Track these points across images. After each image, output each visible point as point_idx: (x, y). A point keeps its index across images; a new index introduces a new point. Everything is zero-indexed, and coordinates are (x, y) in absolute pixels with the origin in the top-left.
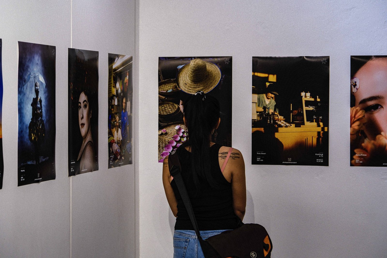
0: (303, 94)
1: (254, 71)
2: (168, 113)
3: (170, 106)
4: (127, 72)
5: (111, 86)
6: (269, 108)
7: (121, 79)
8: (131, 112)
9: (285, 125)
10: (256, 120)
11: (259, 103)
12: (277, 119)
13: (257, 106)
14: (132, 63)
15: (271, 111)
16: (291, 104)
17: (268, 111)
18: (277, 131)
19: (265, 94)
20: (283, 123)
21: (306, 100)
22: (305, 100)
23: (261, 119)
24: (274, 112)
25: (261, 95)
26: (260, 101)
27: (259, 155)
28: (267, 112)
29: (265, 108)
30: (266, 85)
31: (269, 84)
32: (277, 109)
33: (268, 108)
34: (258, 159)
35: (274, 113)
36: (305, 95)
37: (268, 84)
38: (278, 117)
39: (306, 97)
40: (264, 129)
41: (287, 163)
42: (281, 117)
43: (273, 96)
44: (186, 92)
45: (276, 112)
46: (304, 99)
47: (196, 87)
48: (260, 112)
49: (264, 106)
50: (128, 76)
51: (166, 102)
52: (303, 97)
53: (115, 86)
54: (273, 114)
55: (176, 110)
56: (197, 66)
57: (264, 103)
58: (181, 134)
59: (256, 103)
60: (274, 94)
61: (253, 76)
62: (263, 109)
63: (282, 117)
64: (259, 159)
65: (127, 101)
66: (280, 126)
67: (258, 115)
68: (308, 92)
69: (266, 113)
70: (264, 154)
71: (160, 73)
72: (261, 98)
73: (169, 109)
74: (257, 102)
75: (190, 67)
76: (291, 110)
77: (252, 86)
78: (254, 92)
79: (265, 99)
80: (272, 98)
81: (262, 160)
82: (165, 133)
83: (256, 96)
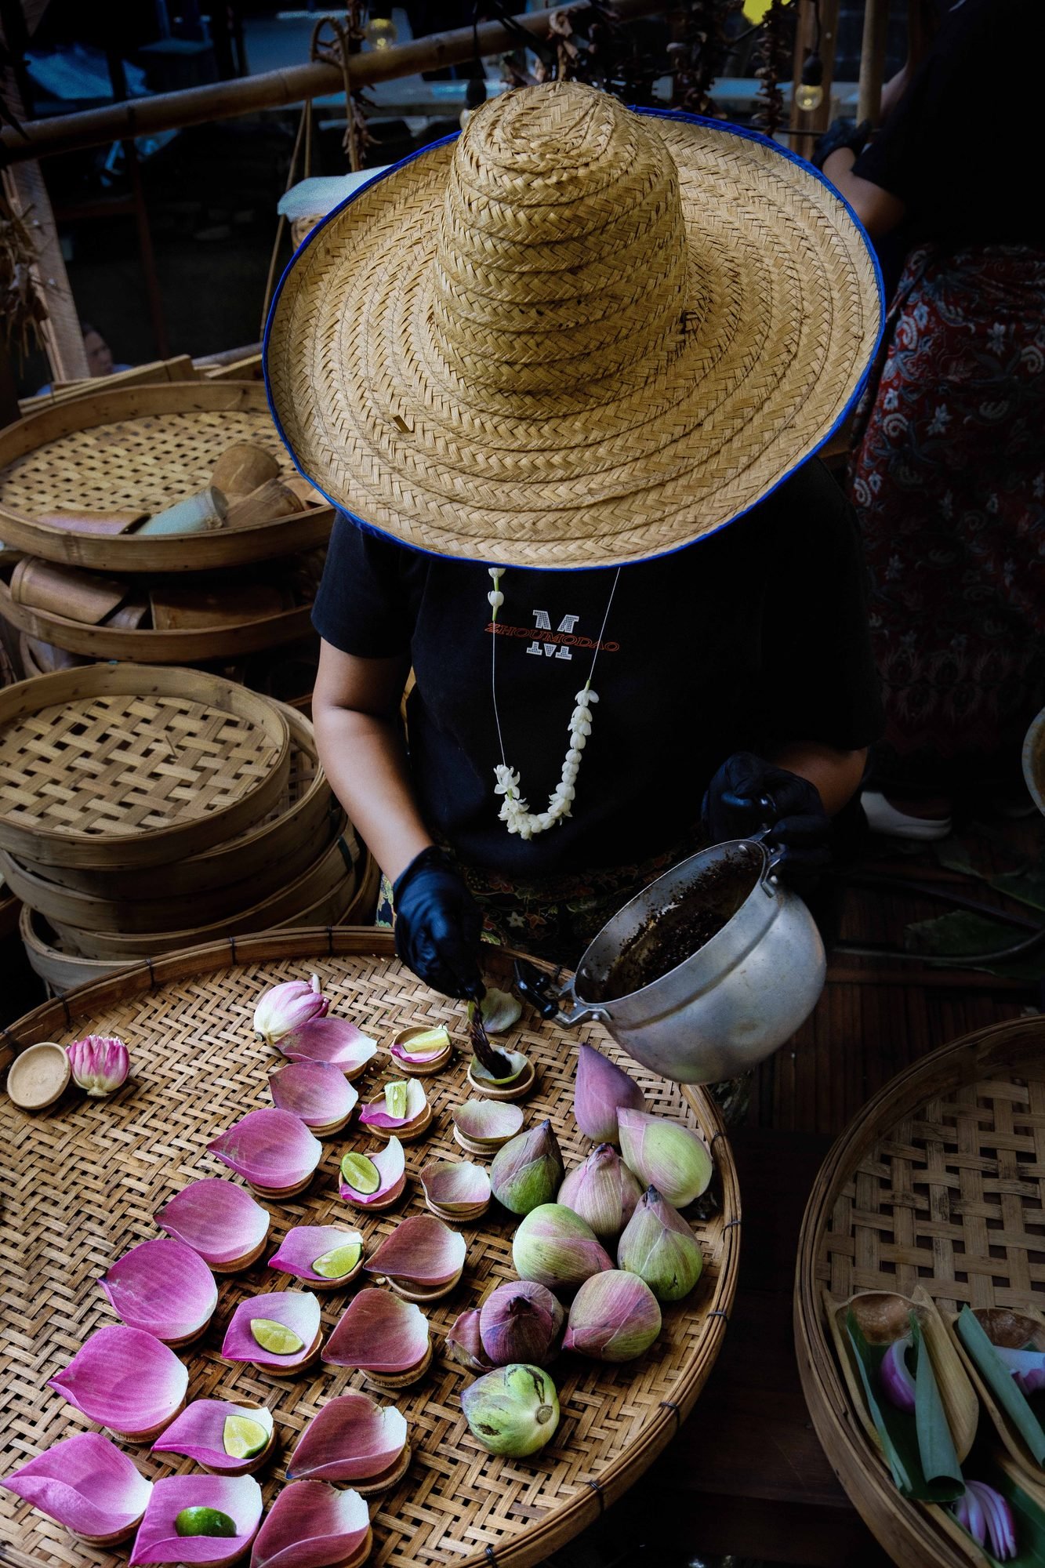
3: (179, 722)
51: (130, 674)
58: (339, 1103)
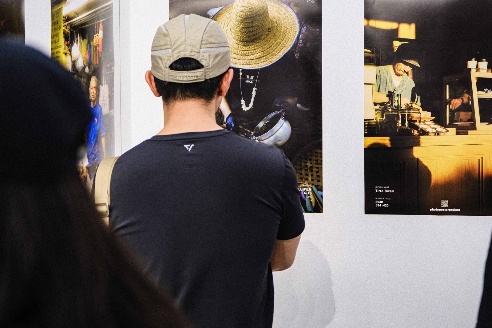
0: (472, 64)
1: (368, 16)
4: (99, 23)
5: (59, 52)
6: (400, 95)
9: (434, 131)
10: (373, 120)
11: (379, 84)
12: (417, 118)
13: (374, 92)
14: (112, 4)
15: (405, 101)
16: (448, 86)
17: (398, 101)
18: (418, 144)
19: (392, 66)
20: (429, 125)
21: (478, 78)
22: (476, 78)
23: (383, 118)
24: (412, 104)
25: (383, 67)
26: (382, 80)
27: (380, 195)
28: (396, 104)
29: (391, 95)
30: (392, 45)
31: (400, 43)
32: (417, 97)
33: (398, 95)
34: (377, 204)
35: (411, 106)
36: (477, 66)
37: (397, 44)
38: (420, 113)
39: (478, 70)
40: (390, 140)
41: (440, 210)
42: (426, 112)
43: (408, 69)
45: (416, 104)
46: (474, 76)
47: (246, 53)
48: (381, 104)
49: (389, 92)
50: (101, 32)
52: (472, 70)
53: (69, 52)
54: (409, 108)
56: (250, 9)
57: (389, 84)
59: (372, 84)
60: (411, 66)
61: (365, 27)
62: (387, 96)
63: (429, 114)
64: (379, 204)
65: (99, 83)
66: (424, 133)
67: (376, 110)
68: (484, 60)
69: (395, 106)
70: (391, 191)
72: (384, 73)
74: (374, 82)
75: (233, 11)
76: (448, 98)
77: (365, 48)
78: (368, 61)
79: (391, 75)
80: (407, 73)
81: (387, 205)
83: (373, 69)
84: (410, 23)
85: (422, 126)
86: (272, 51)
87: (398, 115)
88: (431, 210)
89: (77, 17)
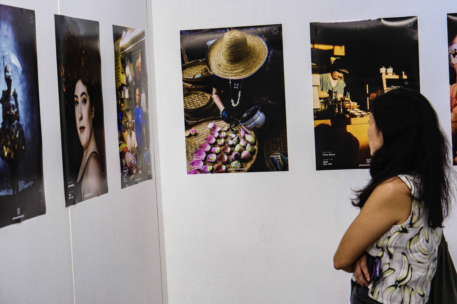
2: (197, 107)
4: (139, 52)
6: (337, 92)
7: (131, 62)
8: (147, 108)
9: (360, 114)
10: (319, 109)
11: (322, 86)
12: (348, 106)
13: (319, 91)
14: (144, 40)
15: (340, 96)
16: (367, 85)
17: (335, 96)
19: (330, 73)
20: (356, 111)
23: (326, 107)
24: (344, 97)
25: (324, 74)
26: (324, 83)
28: (334, 98)
29: (330, 92)
30: (330, 60)
31: (335, 59)
32: (347, 93)
33: (335, 92)
35: (344, 99)
36: (386, 71)
37: (333, 59)
38: (350, 103)
39: (387, 74)
40: (331, 122)
42: (354, 103)
43: (341, 75)
44: (221, 76)
45: (347, 97)
48: (324, 99)
49: (329, 90)
52: (383, 74)
54: (343, 100)
55: (208, 101)
56: (235, 40)
57: (329, 85)
59: (318, 86)
60: (343, 73)
62: (328, 93)
63: (355, 104)
66: (353, 116)
67: (321, 102)
69: (333, 99)
71: (183, 53)
72: (325, 78)
73: (198, 101)
74: (319, 84)
75: (224, 42)
76: (368, 92)
77: (312, 63)
78: (315, 71)
79: (330, 80)
80: (341, 78)
82: (194, 133)
83: (318, 76)
84: (341, 45)
85: (352, 111)
86: (250, 67)
87: (335, 105)
88: (360, 165)
89: (128, 48)
